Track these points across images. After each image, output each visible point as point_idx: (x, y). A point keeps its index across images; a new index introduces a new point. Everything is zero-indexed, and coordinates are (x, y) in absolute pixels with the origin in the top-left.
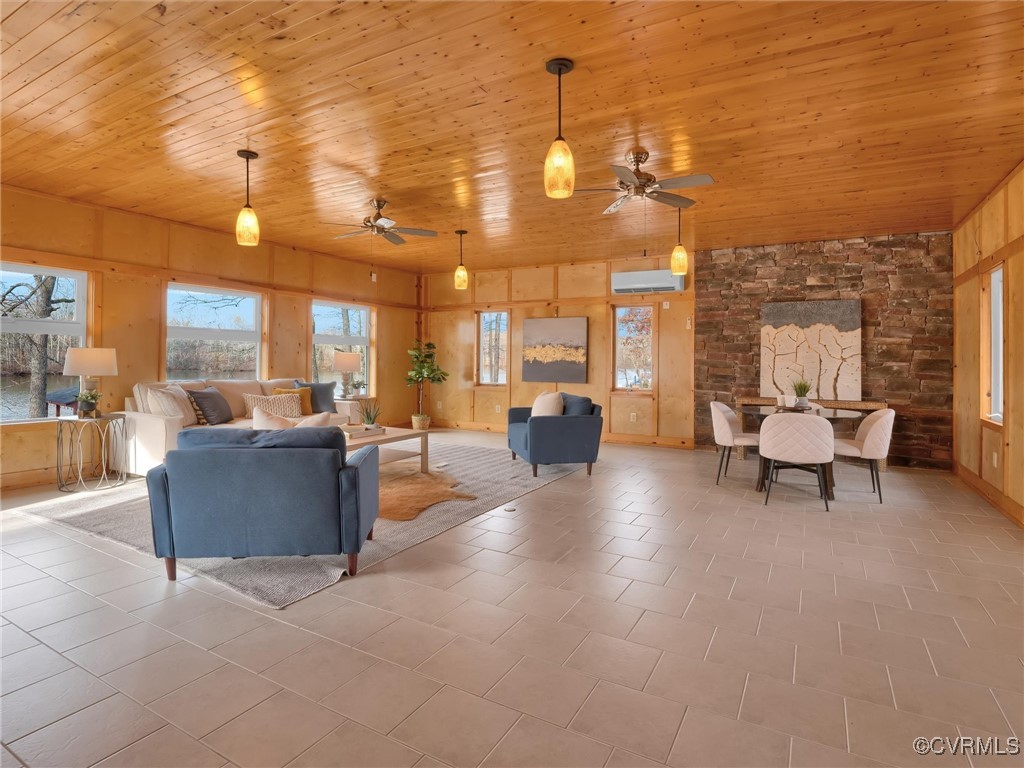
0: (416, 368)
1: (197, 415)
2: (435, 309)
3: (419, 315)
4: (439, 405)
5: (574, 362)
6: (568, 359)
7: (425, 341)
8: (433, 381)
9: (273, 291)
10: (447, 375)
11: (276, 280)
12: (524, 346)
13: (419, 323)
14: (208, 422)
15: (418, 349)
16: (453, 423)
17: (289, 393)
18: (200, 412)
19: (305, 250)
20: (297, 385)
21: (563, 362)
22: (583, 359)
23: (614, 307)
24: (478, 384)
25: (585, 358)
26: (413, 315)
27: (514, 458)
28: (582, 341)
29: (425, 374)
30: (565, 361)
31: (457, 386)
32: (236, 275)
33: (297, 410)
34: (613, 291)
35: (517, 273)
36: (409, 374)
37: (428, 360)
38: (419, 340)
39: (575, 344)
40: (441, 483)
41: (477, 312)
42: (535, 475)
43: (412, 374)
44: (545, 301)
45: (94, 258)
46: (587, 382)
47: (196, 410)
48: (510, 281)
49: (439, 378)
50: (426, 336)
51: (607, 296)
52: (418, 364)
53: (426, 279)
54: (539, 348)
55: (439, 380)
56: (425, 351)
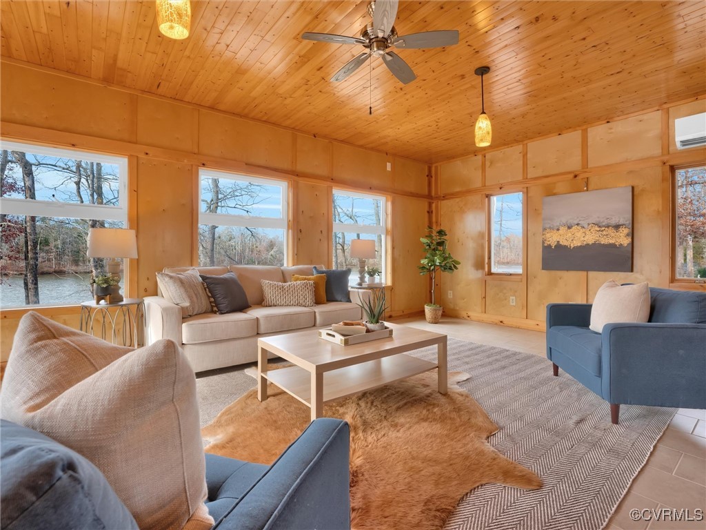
0: (428, 255)
1: (211, 302)
2: (445, 197)
3: (430, 205)
4: (450, 295)
5: (613, 246)
6: (604, 241)
7: (435, 229)
8: (445, 269)
9: (296, 178)
10: (459, 263)
11: (300, 167)
12: (545, 229)
13: (430, 212)
14: (219, 310)
15: (429, 236)
16: (464, 314)
17: (305, 279)
18: (212, 299)
19: (325, 137)
20: (315, 272)
21: (596, 246)
22: (626, 241)
23: (673, 169)
24: (490, 273)
25: (630, 240)
26: (424, 205)
27: (556, 373)
28: (625, 218)
29: (438, 262)
30: (600, 244)
31: (467, 274)
32: (262, 162)
33: (310, 298)
34: (678, 145)
35: (533, 146)
36: (422, 262)
37: (441, 248)
38: (430, 227)
39: (614, 221)
40: (467, 425)
41: (488, 196)
42: (615, 420)
43: (424, 262)
44: (570, 173)
45: (130, 142)
46: (632, 271)
47: (209, 297)
48: (525, 155)
49: (450, 266)
50: (437, 225)
51: (663, 155)
52: (430, 251)
53: (436, 167)
54: (563, 230)
55: (451, 268)
56: (436, 238)
